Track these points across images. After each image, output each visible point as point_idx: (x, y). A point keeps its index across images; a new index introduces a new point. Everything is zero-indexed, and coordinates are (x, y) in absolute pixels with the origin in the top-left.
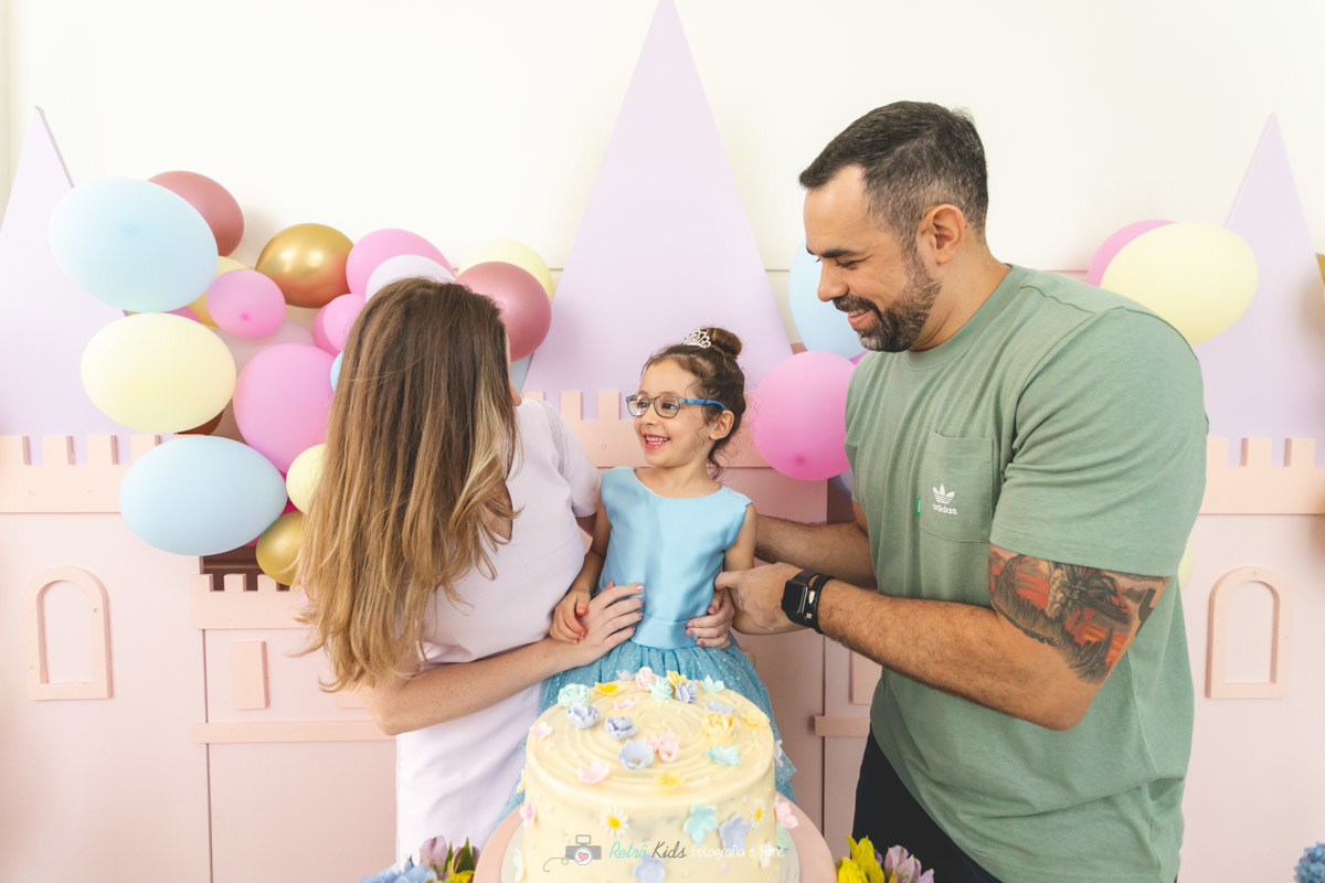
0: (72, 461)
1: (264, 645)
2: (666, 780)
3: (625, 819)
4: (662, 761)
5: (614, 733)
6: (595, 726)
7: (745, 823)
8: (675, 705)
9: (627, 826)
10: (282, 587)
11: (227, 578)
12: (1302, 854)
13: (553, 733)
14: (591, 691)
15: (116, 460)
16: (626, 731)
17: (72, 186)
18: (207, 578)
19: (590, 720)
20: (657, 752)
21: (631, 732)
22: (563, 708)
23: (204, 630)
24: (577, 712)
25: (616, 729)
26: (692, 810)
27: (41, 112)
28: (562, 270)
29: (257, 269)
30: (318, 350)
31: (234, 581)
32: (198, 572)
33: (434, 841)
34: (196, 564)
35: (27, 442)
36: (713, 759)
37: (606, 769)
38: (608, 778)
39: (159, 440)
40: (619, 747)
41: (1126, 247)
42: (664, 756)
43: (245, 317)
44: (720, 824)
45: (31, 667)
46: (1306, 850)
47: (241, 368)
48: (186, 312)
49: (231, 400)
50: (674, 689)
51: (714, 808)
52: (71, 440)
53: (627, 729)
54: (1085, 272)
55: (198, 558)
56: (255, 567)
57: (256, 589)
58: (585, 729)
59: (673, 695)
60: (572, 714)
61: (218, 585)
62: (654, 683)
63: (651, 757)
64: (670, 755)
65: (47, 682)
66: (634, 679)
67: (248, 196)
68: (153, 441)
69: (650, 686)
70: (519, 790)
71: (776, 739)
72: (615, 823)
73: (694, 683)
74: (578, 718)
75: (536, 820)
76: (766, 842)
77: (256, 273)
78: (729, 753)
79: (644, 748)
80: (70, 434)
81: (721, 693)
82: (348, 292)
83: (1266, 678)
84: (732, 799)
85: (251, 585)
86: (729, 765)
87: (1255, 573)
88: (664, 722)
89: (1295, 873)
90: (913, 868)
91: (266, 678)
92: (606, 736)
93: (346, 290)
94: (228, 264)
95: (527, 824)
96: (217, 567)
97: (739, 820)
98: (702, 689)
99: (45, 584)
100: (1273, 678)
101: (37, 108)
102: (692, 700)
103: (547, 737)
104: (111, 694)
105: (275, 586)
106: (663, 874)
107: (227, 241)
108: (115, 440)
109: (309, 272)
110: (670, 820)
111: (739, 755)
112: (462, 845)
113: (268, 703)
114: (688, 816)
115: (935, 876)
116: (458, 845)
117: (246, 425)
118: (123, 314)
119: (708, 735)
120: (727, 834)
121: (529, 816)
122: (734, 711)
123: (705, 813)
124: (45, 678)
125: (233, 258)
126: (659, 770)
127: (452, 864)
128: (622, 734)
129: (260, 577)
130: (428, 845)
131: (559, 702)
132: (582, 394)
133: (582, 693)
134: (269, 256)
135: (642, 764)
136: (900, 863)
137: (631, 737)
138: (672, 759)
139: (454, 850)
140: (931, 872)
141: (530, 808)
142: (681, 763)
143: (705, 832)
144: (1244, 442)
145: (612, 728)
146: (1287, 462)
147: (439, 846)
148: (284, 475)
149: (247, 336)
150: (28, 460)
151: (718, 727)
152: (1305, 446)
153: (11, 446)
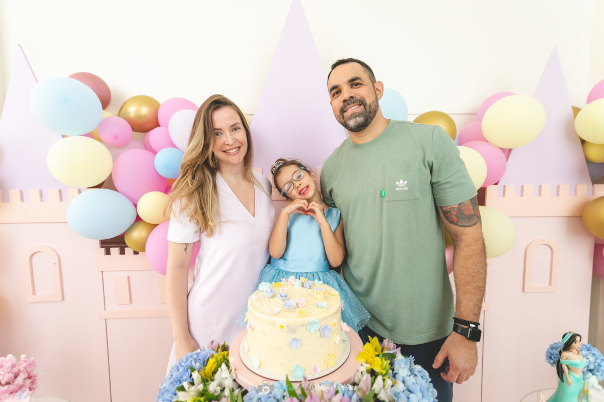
0: (42, 200)
1: (128, 277)
2: (300, 312)
3: (286, 325)
4: (299, 307)
5: (281, 298)
6: (273, 296)
7: (329, 327)
8: (303, 289)
9: (286, 328)
10: (136, 253)
11: (112, 250)
12: (548, 347)
13: (257, 299)
14: (271, 285)
15: (61, 200)
16: (285, 297)
17: (37, 82)
18: (103, 250)
19: (271, 294)
20: (297, 304)
21: (287, 298)
22: (261, 291)
23: (102, 272)
24: (266, 291)
25: (281, 296)
26: (310, 322)
27: (21, 47)
28: (253, 115)
29: (119, 115)
30: (146, 151)
31: (115, 251)
32: (99, 247)
33: (213, 341)
34: (98, 244)
35: (21, 192)
36: (318, 306)
37: (279, 309)
38: (279, 312)
39: (80, 191)
40: (283, 303)
41: (493, 105)
42: (299, 305)
43: (116, 137)
44: (320, 327)
45: (28, 289)
46: (550, 345)
47: (115, 159)
48: (89, 135)
49: (111, 174)
50: (303, 283)
51: (318, 321)
52: (41, 191)
53: (286, 296)
54: (476, 114)
55: (98, 241)
56: (125, 245)
57: (124, 254)
58: (269, 298)
59: (303, 286)
60: (265, 292)
61: (108, 252)
62: (295, 281)
63: (295, 305)
64: (302, 305)
65: (35, 295)
66: (287, 281)
67: (113, 83)
68: (77, 192)
69: (294, 283)
70: (245, 320)
71: (341, 300)
72: (282, 327)
73: (311, 282)
74: (267, 294)
75: (253, 329)
76: (337, 335)
77: (119, 118)
78: (324, 304)
79: (292, 302)
80: (40, 189)
81: (321, 285)
82: (160, 126)
83: (547, 284)
84: (325, 319)
85: (122, 252)
86: (323, 308)
87: (544, 241)
88: (299, 295)
89: (546, 354)
90: (393, 346)
91: (130, 291)
92: (278, 300)
93: (158, 125)
94: (106, 114)
95: (249, 330)
96: (107, 245)
97: (327, 326)
98: (314, 284)
99: (32, 253)
100: (550, 284)
101: (19, 45)
102: (310, 287)
103: (255, 301)
104: (63, 299)
105: (132, 252)
106: (300, 344)
107: (105, 102)
108: (60, 191)
109: (140, 117)
110: (302, 326)
111: (328, 304)
112: (223, 344)
113: (131, 302)
114: (309, 324)
115: (401, 350)
116: (221, 344)
117: (118, 183)
118: (61, 136)
119: (316, 299)
120: (323, 332)
121: (250, 328)
122: (326, 291)
123: (316, 323)
124: (34, 293)
125: (107, 111)
126: (298, 310)
127: (220, 349)
128: (284, 298)
129: (126, 249)
130: (210, 343)
131: (259, 289)
132: (262, 169)
133: (268, 285)
134: (123, 110)
135: (291, 308)
136: (388, 344)
137: (288, 299)
138: (303, 305)
139: (220, 345)
140: (400, 348)
141: (250, 325)
142: (305, 308)
143: (315, 330)
144: (540, 186)
145: (280, 296)
146: (558, 195)
147: (214, 343)
148: (136, 206)
149: (116, 146)
150: (22, 200)
151: (320, 295)
152: (565, 188)
153: (14, 194)
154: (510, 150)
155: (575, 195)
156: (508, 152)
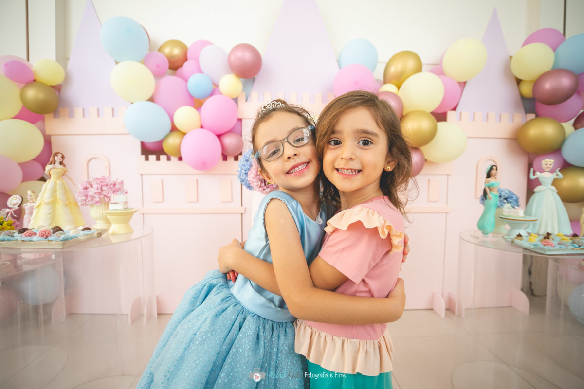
0: (98, 116)
1: (162, 180)
11: (150, 156)
15: (113, 116)
23: (142, 175)
30: (181, 79)
31: (152, 157)
32: (140, 153)
34: (139, 150)
35: (83, 110)
43: (158, 66)
57: (160, 161)
61: (147, 159)
80: (98, 108)
82: (188, 60)
85: (158, 159)
87: (490, 157)
91: (163, 192)
96: (147, 152)
99: (89, 159)
105: (166, 159)
108: (113, 109)
109: (174, 56)
113: (163, 200)
118: (115, 62)
129: (162, 155)
134: (161, 50)
144: (487, 114)
146: (500, 121)
149: (159, 74)
150: (84, 116)
152: (506, 116)
153: (78, 111)
154: (465, 83)
155: (513, 121)
156: (463, 84)
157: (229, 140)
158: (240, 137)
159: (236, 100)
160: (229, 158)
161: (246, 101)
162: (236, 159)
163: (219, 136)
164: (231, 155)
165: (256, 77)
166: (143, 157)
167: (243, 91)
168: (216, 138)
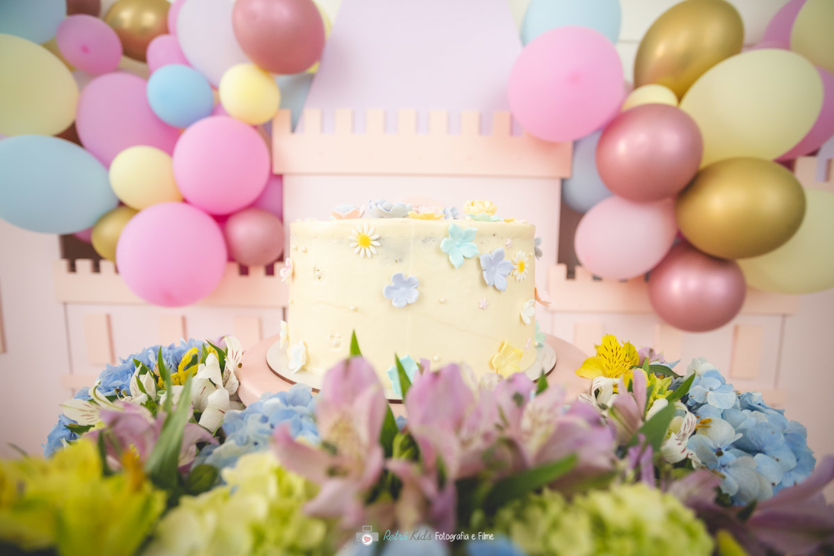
1: (108, 318)
3: (375, 237)
7: (505, 261)
9: (377, 244)
11: (78, 263)
23: (65, 304)
26: (450, 230)
31: (84, 266)
36: (474, 218)
43: (85, 50)
44: (482, 253)
51: (475, 231)
57: (100, 271)
61: (73, 268)
72: (364, 242)
75: (293, 274)
82: (167, 33)
84: (494, 234)
91: (111, 341)
104: (5, 350)
105: (113, 270)
106: (416, 295)
109: (144, 30)
110: (427, 239)
114: (447, 234)
120: (489, 270)
123: (468, 237)
129: (100, 262)
134: (111, 15)
143: (466, 258)
151: (479, 206)
157: (246, 230)
158: (278, 222)
159: (265, 130)
160: (252, 271)
161: (293, 130)
162: (270, 271)
163: (222, 220)
164: (257, 264)
165: (313, 69)
166: (64, 264)
167: (283, 106)
168: (212, 226)
